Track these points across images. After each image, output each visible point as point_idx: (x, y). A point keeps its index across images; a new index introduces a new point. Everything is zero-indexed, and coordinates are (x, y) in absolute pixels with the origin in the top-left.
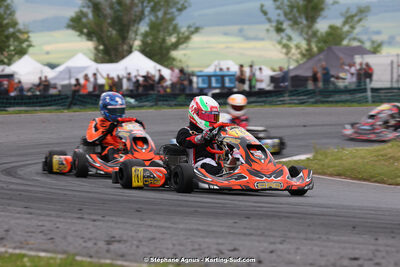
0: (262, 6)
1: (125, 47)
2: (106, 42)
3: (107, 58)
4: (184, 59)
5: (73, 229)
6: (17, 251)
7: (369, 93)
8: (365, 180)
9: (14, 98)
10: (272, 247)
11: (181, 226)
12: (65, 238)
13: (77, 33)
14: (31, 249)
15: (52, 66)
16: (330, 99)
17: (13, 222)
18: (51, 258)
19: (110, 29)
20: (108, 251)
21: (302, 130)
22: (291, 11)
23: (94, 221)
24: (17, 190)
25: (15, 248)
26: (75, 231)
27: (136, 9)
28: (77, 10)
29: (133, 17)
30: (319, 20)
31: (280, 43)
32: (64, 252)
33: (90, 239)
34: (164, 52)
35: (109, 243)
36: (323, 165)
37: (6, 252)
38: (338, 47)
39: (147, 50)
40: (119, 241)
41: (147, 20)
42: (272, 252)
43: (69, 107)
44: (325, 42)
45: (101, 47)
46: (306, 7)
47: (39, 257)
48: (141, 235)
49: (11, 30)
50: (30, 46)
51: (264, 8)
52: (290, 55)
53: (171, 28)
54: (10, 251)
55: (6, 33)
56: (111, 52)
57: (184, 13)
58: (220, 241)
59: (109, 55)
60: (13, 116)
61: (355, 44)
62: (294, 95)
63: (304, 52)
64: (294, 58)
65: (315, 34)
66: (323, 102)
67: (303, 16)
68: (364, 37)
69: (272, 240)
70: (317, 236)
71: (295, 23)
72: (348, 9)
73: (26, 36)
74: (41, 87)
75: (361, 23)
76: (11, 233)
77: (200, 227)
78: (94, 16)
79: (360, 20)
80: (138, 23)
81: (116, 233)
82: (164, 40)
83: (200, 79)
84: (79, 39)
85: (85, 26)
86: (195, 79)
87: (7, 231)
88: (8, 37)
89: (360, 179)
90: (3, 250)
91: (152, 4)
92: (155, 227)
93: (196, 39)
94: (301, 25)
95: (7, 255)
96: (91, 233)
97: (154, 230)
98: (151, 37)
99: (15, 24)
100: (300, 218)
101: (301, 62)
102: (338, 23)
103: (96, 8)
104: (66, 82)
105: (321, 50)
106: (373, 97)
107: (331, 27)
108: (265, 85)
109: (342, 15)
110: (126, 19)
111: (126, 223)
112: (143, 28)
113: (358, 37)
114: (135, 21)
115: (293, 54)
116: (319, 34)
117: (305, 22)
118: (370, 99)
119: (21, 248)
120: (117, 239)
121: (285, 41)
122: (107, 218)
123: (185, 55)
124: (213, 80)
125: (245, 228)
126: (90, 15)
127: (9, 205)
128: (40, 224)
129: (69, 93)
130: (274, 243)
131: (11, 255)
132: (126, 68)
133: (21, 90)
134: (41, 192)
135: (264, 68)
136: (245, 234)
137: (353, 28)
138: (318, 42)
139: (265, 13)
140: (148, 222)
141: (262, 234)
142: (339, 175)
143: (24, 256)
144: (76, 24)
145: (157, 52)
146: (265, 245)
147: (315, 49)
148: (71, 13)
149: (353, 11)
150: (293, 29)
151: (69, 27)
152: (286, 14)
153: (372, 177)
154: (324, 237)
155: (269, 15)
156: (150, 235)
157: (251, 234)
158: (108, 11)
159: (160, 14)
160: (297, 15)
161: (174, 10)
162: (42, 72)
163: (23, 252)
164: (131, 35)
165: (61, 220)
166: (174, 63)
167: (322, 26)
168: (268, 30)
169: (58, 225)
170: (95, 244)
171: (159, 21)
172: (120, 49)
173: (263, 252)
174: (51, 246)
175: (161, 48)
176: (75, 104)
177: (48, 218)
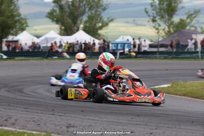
0: (146, 9)
1: (75, 28)
2: (66, 25)
3: (66, 33)
4: (105, 34)
5: (50, 120)
6: (21, 131)
7: (200, 54)
8: (197, 98)
9: (19, 53)
10: (151, 131)
11: (105, 119)
12: (45, 124)
13: (51, 20)
14: (28, 130)
15: (38, 37)
16: (180, 57)
17: (19, 115)
18: (39, 134)
19: (68, 18)
20: (68, 131)
21: (165, 72)
22: (160, 11)
23: (60, 116)
24: (21, 100)
25: (20, 129)
26: (51, 121)
27: (81, 9)
28: (51, 8)
29: (80, 13)
30: (174, 16)
31: (154, 27)
32: (45, 132)
33: (58, 125)
34: (95, 31)
35: (68, 127)
36: (176, 90)
37: (16, 131)
38: (184, 30)
39: (87, 29)
40: (73, 127)
41: (86, 15)
42: (151, 134)
43: (47, 58)
44: (177, 27)
45: (63, 28)
46: (168, 9)
47: (32, 134)
48: (84, 124)
49: (17, 18)
50: (27, 26)
51: (147, 10)
52: (159, 34)
53: (99, 19)
54: (18, 130)
55: (15, 19)
56: (68, 30)
57: (106, 11)
58: (125, 128)
59: (67, 32)
60: (18, 61)
61: (193, 29)
62: (161, 54)
63: (167, 32)
64: (161, 35)
65: (172, 23)
66: (176, 58)
67: (166, 14)
68: (197, 25)
69: (151, 128)
70: (174, 126)
71: (162, 17)
72: (189, 11)
73: (25, 21)
74: (33, 47)
75: (196, 19)
76: (18, 121)
77: (114, 120)
78: (59, 11)
79: (195, 17)
80: (83, 16)
81: (72, 122)
82: (95, 25)
83: (113, 45)
84: (52, 23)
85: (55, 17)
86: (111, 45)
87: (16, 120)
88: (16, 22)
89: (195, 98)
90: (14, 130)
91: (89, 6)
92: (91, 120)
93: (111, 25)
94: (165, 19)
95: (16, 132)
96: (59, 122)
97: (91, 121)
98: (89, 23)
99: (19, 15)
100: (165, 117)
101: (165, 37)
102: (184, 18)
103: (61, 7)
104: (45, 45)
105: (175, 32)
106: (201, 56)
107: (181, 20)
108: (147, 49)
109: (186, 14)
110: (76, 13)
111: (76, 117)
112: (85, 18)
113: (195, 25)
114: (80, 15)
115: (161, 33)
116: (174, 23)
117: (167, 17)
118: (200, 57)
119: (23, 129)
120: (72, 125)
121: (157, 27)
122: (67, 115)
123: (106, 32)
124: (119, 45)
125: (137, 121)
126: (58, 11)
127: (17, 107)
128: (33, 117)
129: (47, 51)
130: (152, 129)
131: (18, 132)
132: (76, 39)
133: (22, 48)
134: (33, 101)
135: (146, 40)
136: (137, 124)
137: (192, 20)
138: (174, 27)
139: (147, 12)
140: (88, 117)
141: (146, 125)
142: (184, 95)
143: (25, 133)
144: (51, 16)
145: (92, 31)
146: (148, 130)
147: (172, 31)
148: (48, 10)
149: (192, 12)
150: (161, 20)
151: (47, 17)
152: (157, 13)
153: (201, 97)
154: (177, 127)
155: (149, 13)
156: (89, 124)
157: (140, 125)
158: (67, 9)
159: (93, 12)
160: (163, 13)
161: (100, 10)
162: (33, 40)
163: (25, 131)
164: (79, 22)
165: (44, 115)
166: (100, 37)
167: (176, 19)
168: (148, 21)
169: (42, 118)
170: (61, 128)
171: (93, 15)
172: (73, 29)
173: (146, 133)
174: (39, 128)
175: (93, 29)
176: (50, 56)
177: (37, 114)
